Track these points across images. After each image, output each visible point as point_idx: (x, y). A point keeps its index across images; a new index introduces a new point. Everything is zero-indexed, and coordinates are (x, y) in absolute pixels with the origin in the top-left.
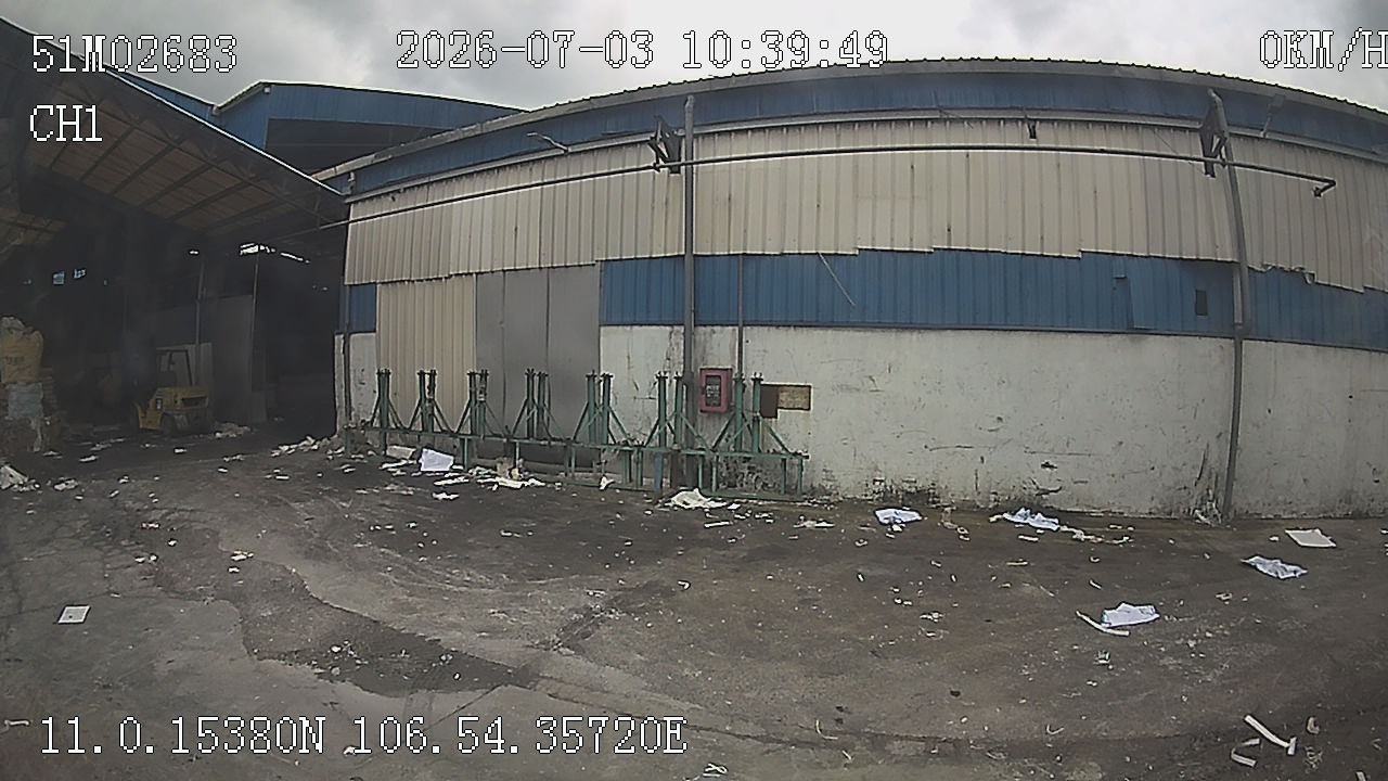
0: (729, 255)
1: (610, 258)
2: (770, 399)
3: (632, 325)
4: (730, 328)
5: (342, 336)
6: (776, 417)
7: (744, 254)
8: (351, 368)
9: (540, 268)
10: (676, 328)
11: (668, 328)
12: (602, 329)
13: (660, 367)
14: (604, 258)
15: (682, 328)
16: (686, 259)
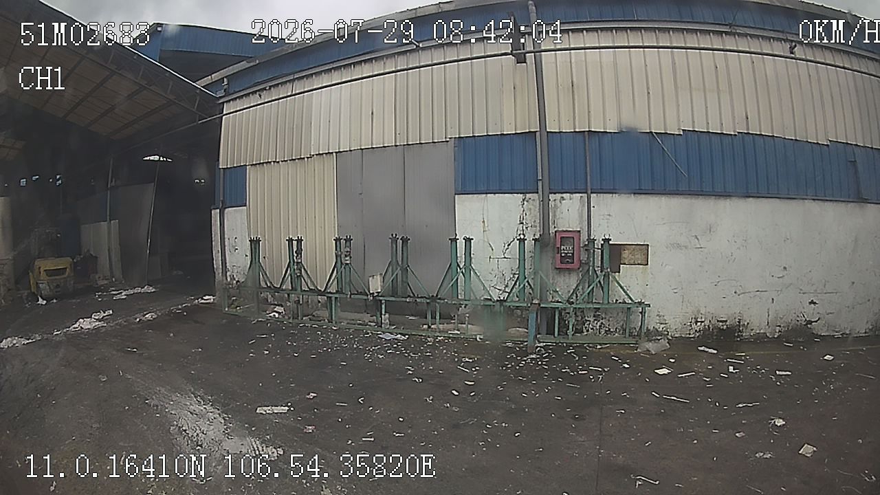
0: (575, 132)
1: (463, 135)
2: (615, 254)
3: (487, 193)
4: (578, 196)
5: (218, 210)
6: (619, 272)
7: (589, 131)
8: (226, 236)
9: (396, 146)
10: (528, 195)
11: (520, 196)
12: (457, 197)
13: (512, 232)
14: (457, 136)
15: (536, 195)
16: (538, 134)
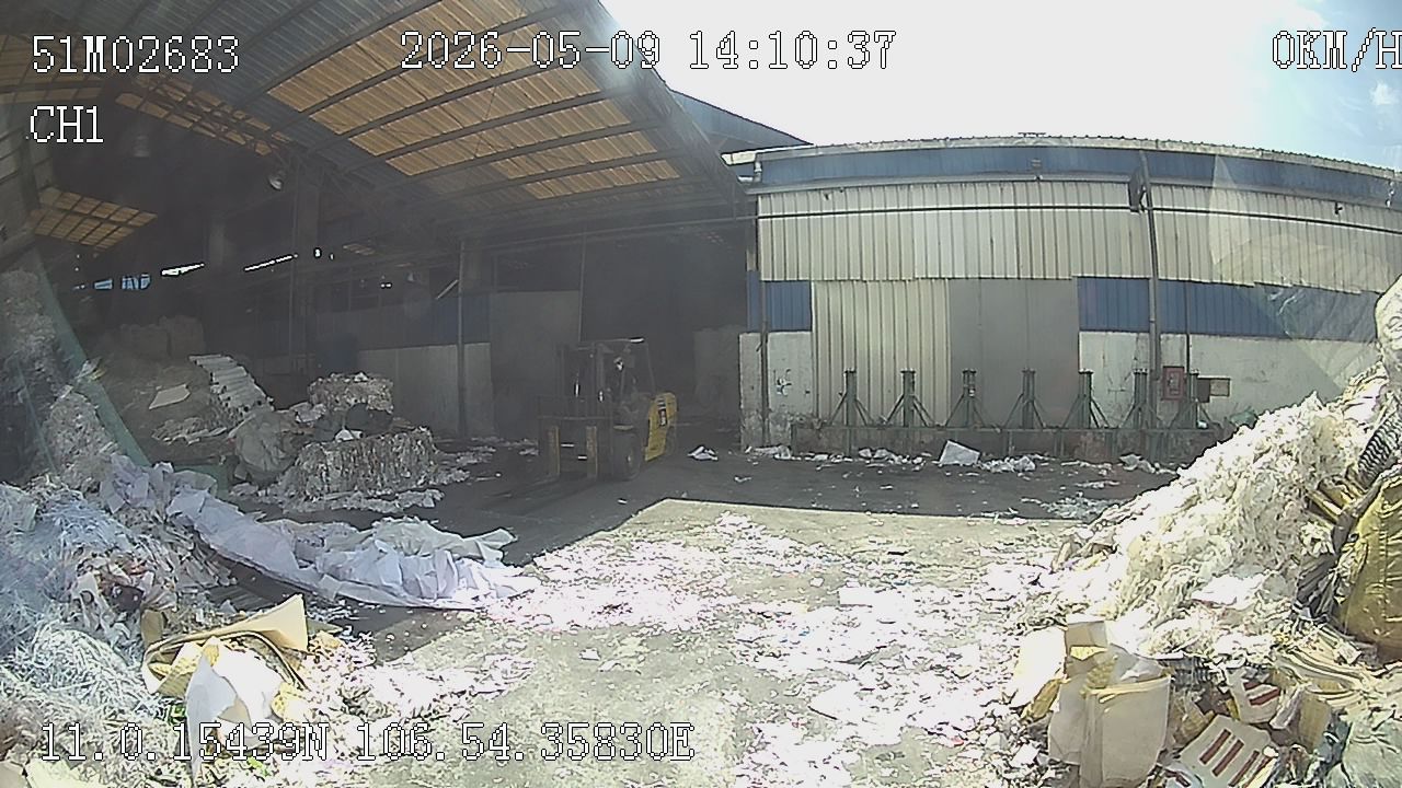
0: (1178, 281)
1: (1086, 275)
2: (1205, 387)
3: (1106, 331)
4: (1179, 336)
5: (756, 334)
6: (1208, 401)
7: (1190, 281)
8: (769, 367)
9: (1019, 278)
10: (1142, 334)
11: (1135, 334)
12: (1081, 333)
13: (1129, 365)
14: (1080, 275)
15: (1147, 335)
16: (1151, 281)
